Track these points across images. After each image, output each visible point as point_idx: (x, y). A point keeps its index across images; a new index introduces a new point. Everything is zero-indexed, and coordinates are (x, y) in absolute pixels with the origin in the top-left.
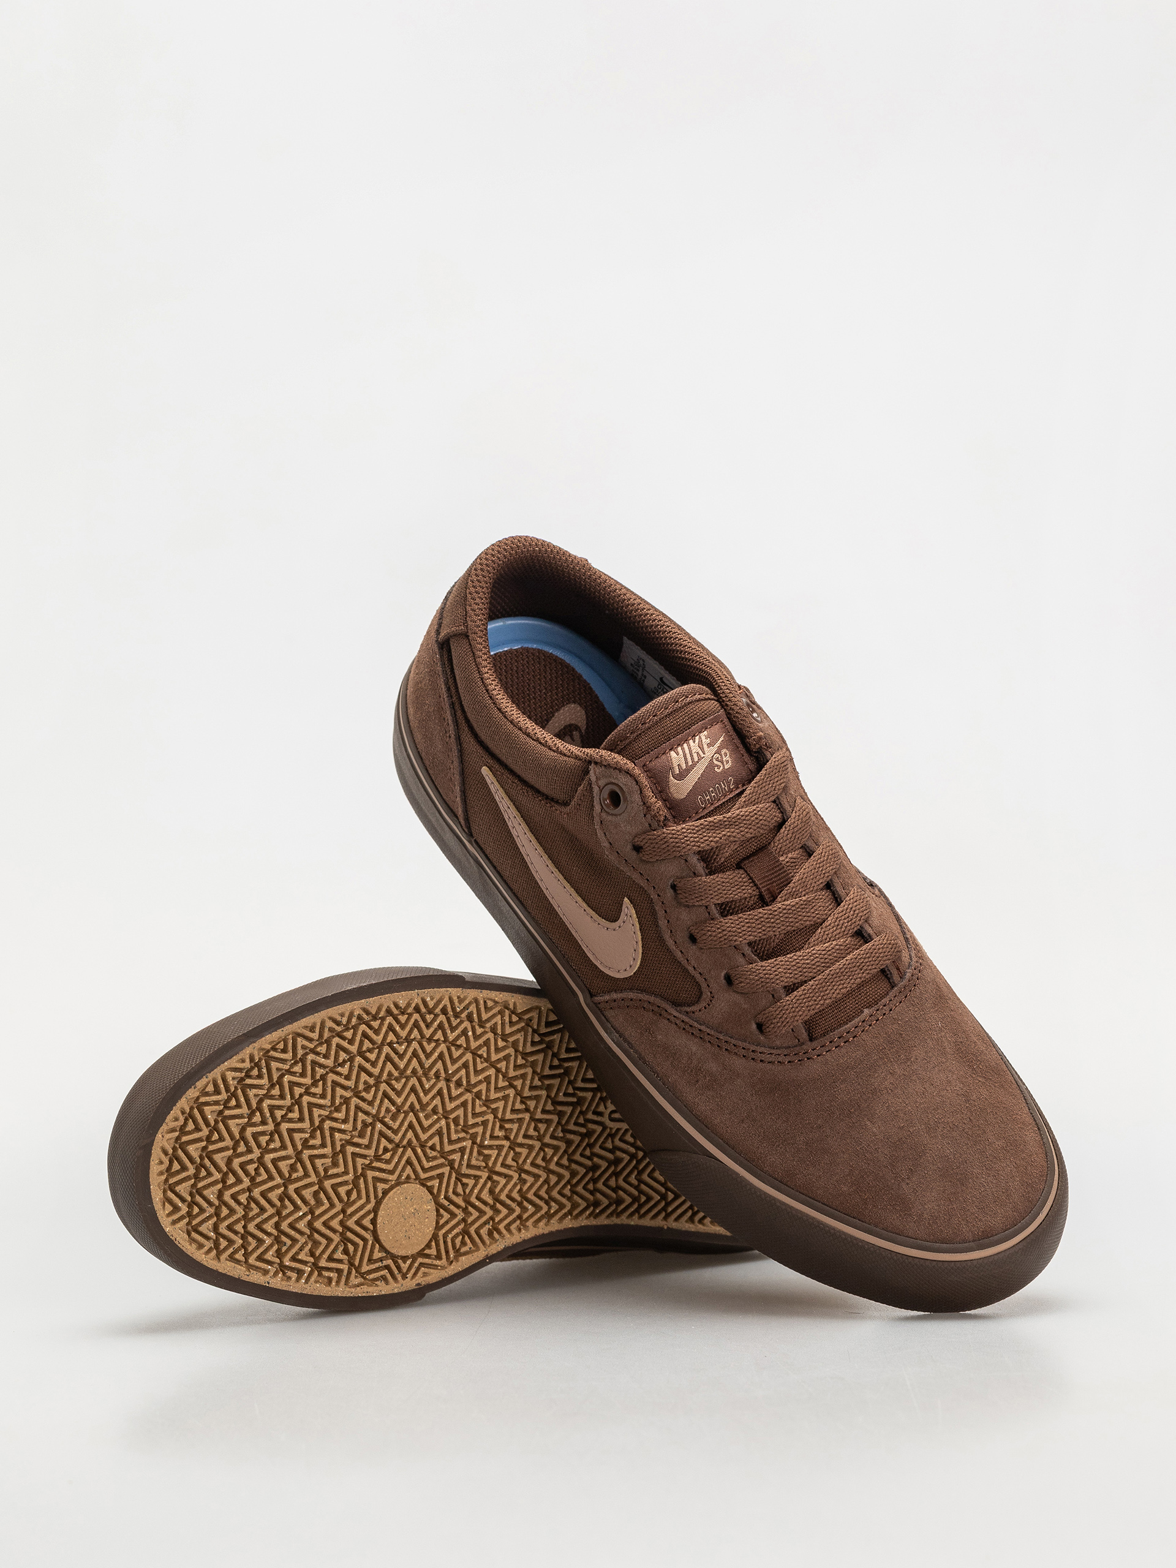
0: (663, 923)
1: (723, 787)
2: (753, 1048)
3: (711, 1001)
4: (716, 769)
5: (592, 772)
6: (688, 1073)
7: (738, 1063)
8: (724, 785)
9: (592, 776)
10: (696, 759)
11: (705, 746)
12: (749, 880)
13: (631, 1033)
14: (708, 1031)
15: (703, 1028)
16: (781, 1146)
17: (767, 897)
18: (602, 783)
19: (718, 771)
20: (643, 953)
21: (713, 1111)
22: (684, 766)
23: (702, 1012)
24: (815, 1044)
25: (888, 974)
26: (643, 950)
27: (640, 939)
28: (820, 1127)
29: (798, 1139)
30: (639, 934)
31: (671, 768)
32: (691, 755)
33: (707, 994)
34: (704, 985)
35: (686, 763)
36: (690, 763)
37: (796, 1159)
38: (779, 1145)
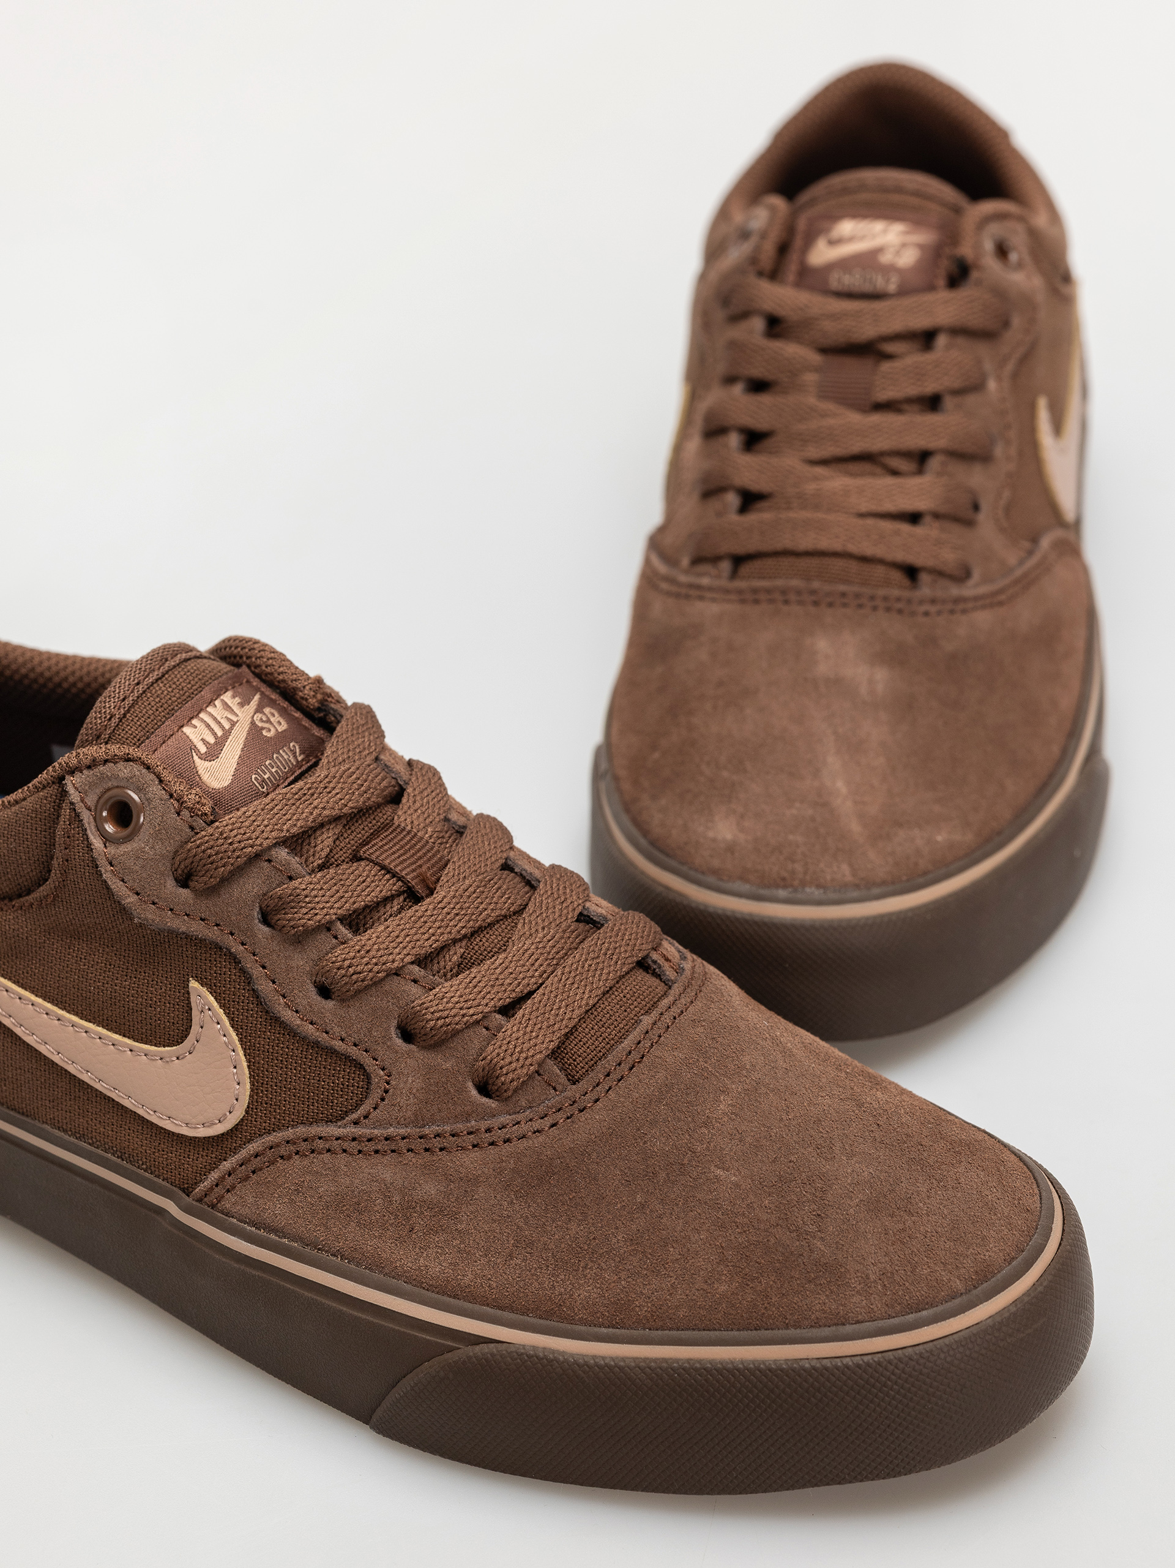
0: (265, 987)
1: (286, 757)
2: (483, 1125)
3: (388, 1083)
4: (264, 733)
5: (71, 790)
6: (391, 1225)
7: (470, 1161)
8: (287, 754)
9: (74, 796)
10: (227, 726)
11: (236, 708)
12: (380, 871)
13: (278, 1210)
14: (402, 1131)
15: (391, 1131)
16: (590, 1265)
17: (420, 889)
18: (91, 800)
19: (269, 735)
20: (249, 1067)
21: (456, 1264)
22: (212, 740)
23: (380, 1108)
24: (583, 1085)
25: (655, 969)
26: (249, 1061)
27: (237, 1042)
28: (643, 1206)
29: (614, 1240)
30: (233, 1034)
31: (193, 748)
32: (219, 723)
33: (378, 1076)
34: (366, 1060)
35: (215, 734)
36: (220, 733)
37: (623, 1275)
38: (587, 1265)
